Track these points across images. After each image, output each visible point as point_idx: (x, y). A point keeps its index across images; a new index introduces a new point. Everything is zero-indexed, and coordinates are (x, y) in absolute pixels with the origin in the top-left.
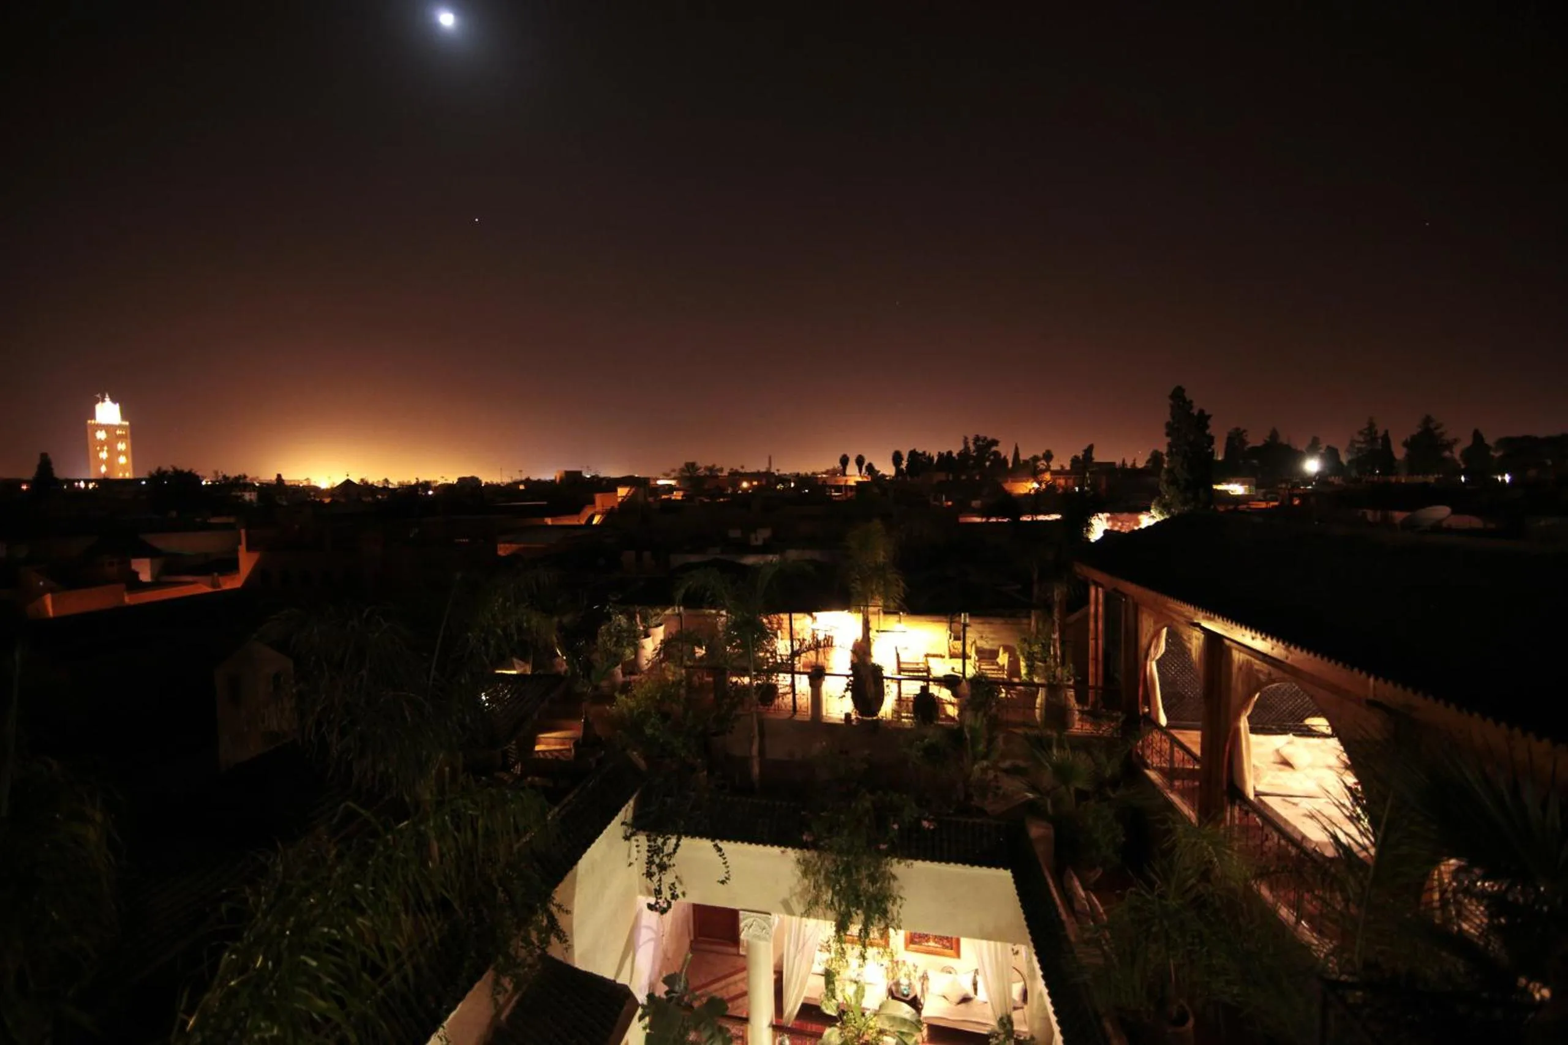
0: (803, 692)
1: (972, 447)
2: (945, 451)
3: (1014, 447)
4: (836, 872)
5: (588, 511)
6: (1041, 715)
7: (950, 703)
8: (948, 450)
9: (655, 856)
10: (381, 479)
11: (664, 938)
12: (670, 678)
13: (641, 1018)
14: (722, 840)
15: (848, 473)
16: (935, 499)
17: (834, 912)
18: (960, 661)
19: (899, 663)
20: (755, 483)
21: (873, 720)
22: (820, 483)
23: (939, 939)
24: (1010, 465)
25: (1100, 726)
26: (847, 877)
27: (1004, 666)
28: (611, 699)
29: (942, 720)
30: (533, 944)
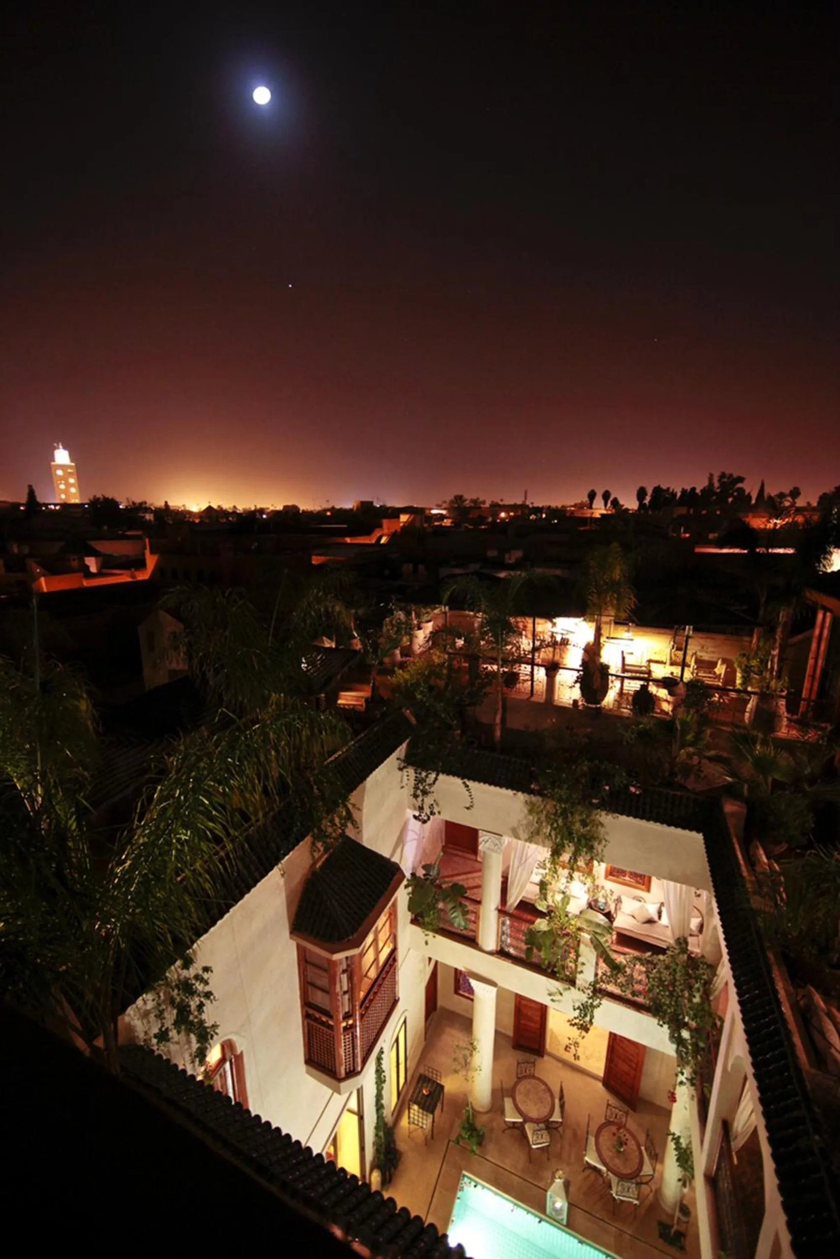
0: (540, 679)
1: (716, 484)
2: (688, 488)
3: (760, 483)
4: (555, 814)
5: (377, 534)
6: (750, 717)
7: (666, 701)
8: (692, 486)
9: (420, 785)
10: (231, 506)
11: (424, 840)
12: (436, 660)
13: (406, 887)
14: (469, 779)
15: (594, 506)
16: (674, 531)
17: (550, 842)
18: (680, 669)
19: (624, 664)
20: (512, 514)
21: (596, 708)
22: (568, 515)
23: (634, 875)
24: (753, 502)
25: (806, 733)
26: (563, 819)
27: (720, 675)
28: (392, 672)
29: (657, 713)
30: (336, 825)
